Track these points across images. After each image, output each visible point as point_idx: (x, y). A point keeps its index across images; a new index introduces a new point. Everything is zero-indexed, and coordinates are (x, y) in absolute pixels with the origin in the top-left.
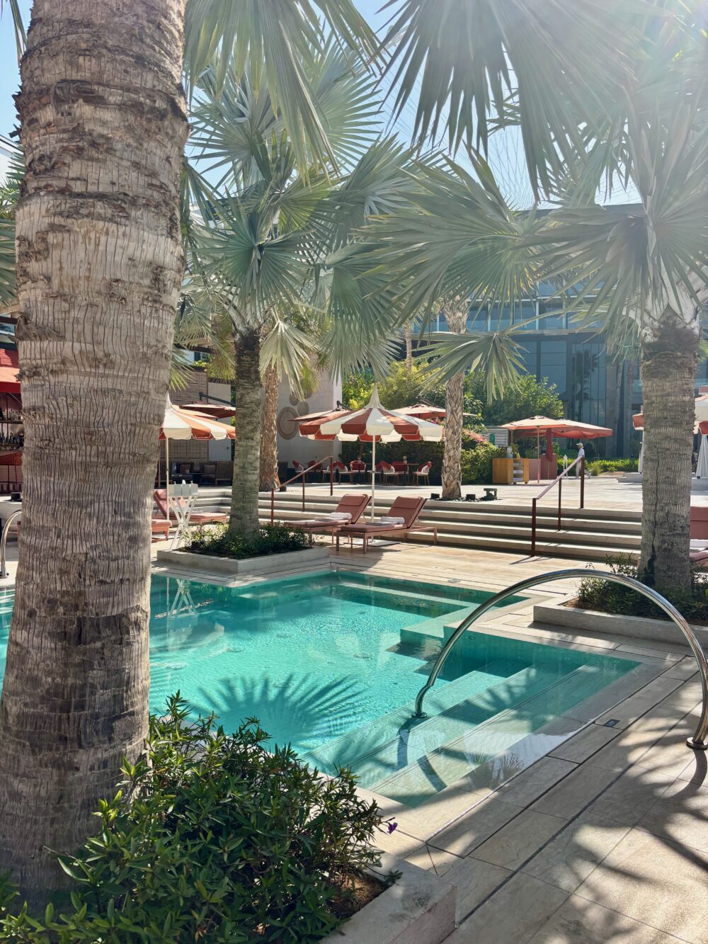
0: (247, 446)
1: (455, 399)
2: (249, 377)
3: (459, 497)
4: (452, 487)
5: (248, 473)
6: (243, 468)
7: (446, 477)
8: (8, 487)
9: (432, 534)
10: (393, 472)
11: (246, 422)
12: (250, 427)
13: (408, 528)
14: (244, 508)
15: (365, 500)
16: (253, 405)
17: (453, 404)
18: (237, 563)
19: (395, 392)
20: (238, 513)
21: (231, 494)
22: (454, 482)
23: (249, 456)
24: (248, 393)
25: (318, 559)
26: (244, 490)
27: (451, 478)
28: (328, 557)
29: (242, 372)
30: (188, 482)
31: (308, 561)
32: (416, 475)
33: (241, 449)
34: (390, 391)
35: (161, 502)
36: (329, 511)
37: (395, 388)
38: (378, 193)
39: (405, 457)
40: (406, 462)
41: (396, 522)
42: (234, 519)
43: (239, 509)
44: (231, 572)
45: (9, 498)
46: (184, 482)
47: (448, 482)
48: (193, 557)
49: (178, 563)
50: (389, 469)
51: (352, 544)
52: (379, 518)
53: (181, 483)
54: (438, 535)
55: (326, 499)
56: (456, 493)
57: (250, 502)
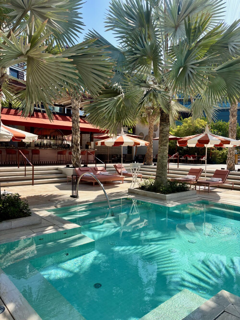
0: (164, 149)
1: (233, 130)
2: (166, 121)
3: (234, 170)
4: (231, 166)
5: (164, 159)
6: (162, 157)
7: (229, 162)
8: (60, 162)
9: (232, 185)
10: (192, 159)
11: (164, 139)
12: (165, 141)
13: (224, 183)
14: (162, 173)
15: (201, 171)
16: (167, 132)
17: (232, 133)
18: (166, 196)
19: (188, 129)
20: (160, 175)
21: (156, 168)
22: (233, 164)
23: (165, 153)
24: (165, 128)
25: (193, 195)
26: (163, 166)
27: (231, 162)
28: (196, 194)
29: (163, 119)
30: (137, 162)
31: (190, 196)
32: (201, 160)
33: (162, 150)
34: (186, 129)
35: (117, 169)
36: (186, 175)
37: (188, 128)
38: (235, 41)
39: (196, 153)
40: (196, 155)
41: (218, 180)
42: (158, 177)
43: (160, 174)
44: (164, 200)
45: (66, 166)
46: (135, 162)
47: (230, 164)
48: (144, 192)
49: (137, 194)
50: (190, 157)
51: (200, 188)
52: (210, 178)
53: (134, 162)
54: (234, 186)
55: (176, 169)
56: (233, 168)
57: (165, 171)
